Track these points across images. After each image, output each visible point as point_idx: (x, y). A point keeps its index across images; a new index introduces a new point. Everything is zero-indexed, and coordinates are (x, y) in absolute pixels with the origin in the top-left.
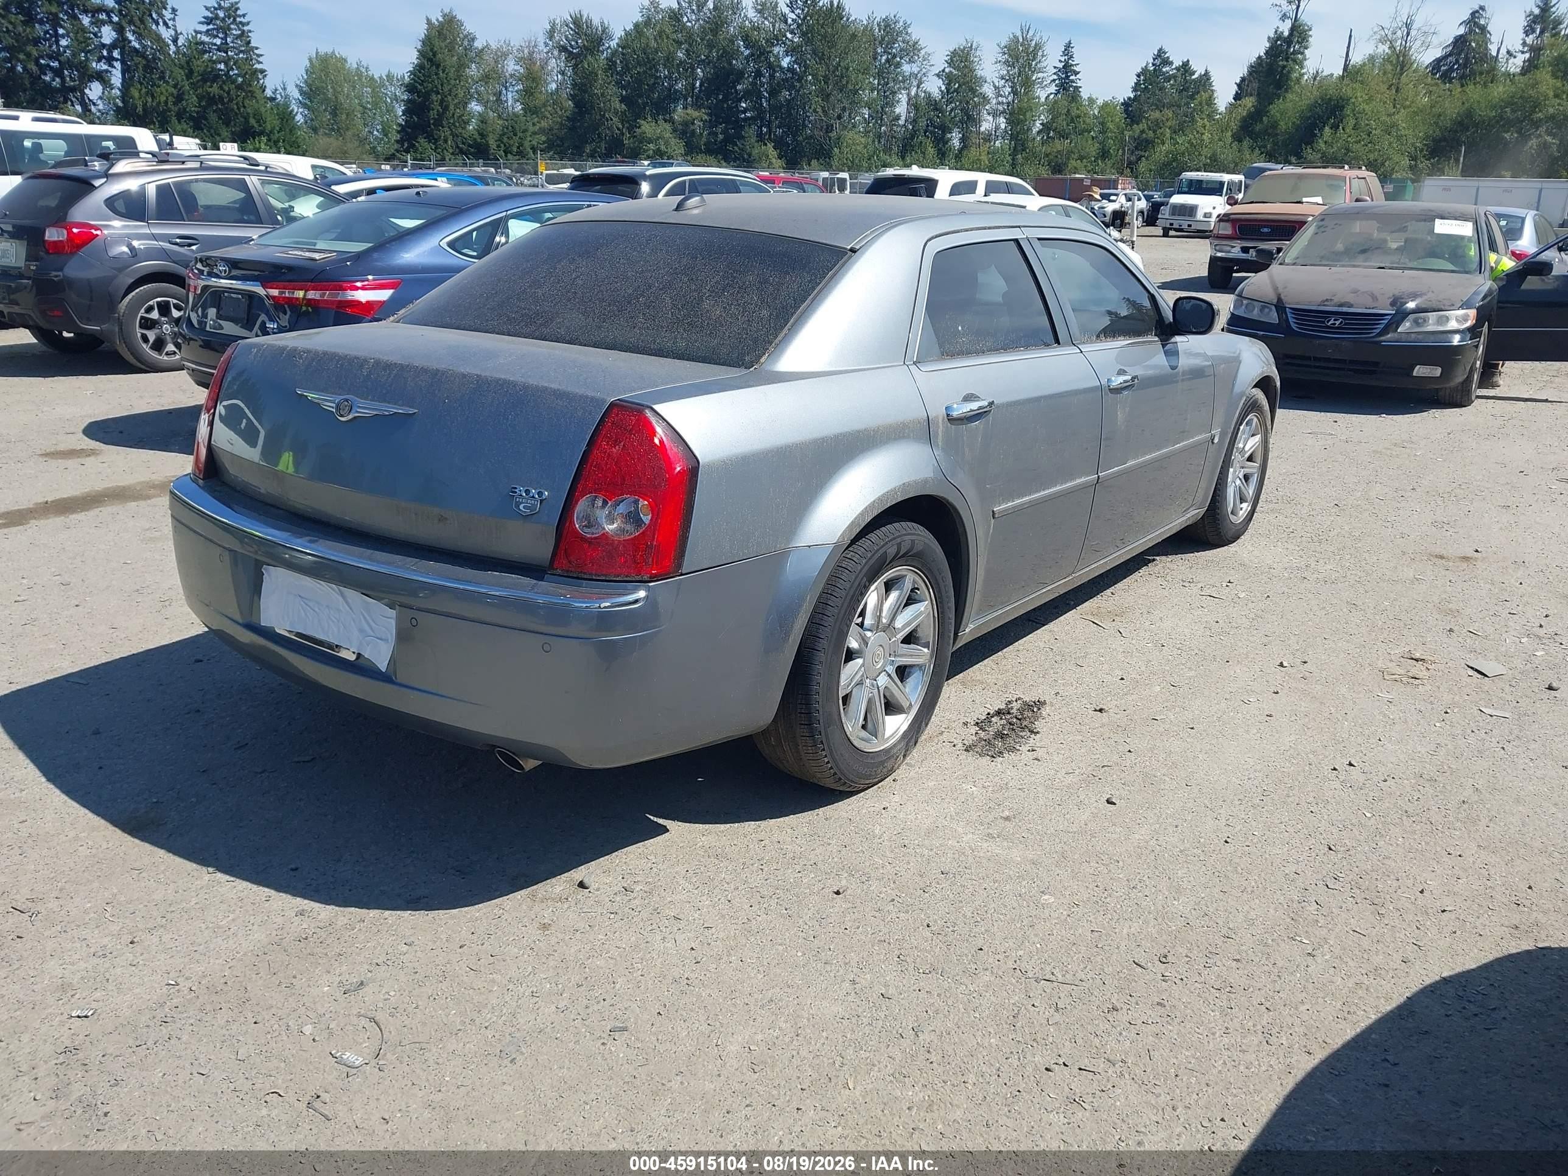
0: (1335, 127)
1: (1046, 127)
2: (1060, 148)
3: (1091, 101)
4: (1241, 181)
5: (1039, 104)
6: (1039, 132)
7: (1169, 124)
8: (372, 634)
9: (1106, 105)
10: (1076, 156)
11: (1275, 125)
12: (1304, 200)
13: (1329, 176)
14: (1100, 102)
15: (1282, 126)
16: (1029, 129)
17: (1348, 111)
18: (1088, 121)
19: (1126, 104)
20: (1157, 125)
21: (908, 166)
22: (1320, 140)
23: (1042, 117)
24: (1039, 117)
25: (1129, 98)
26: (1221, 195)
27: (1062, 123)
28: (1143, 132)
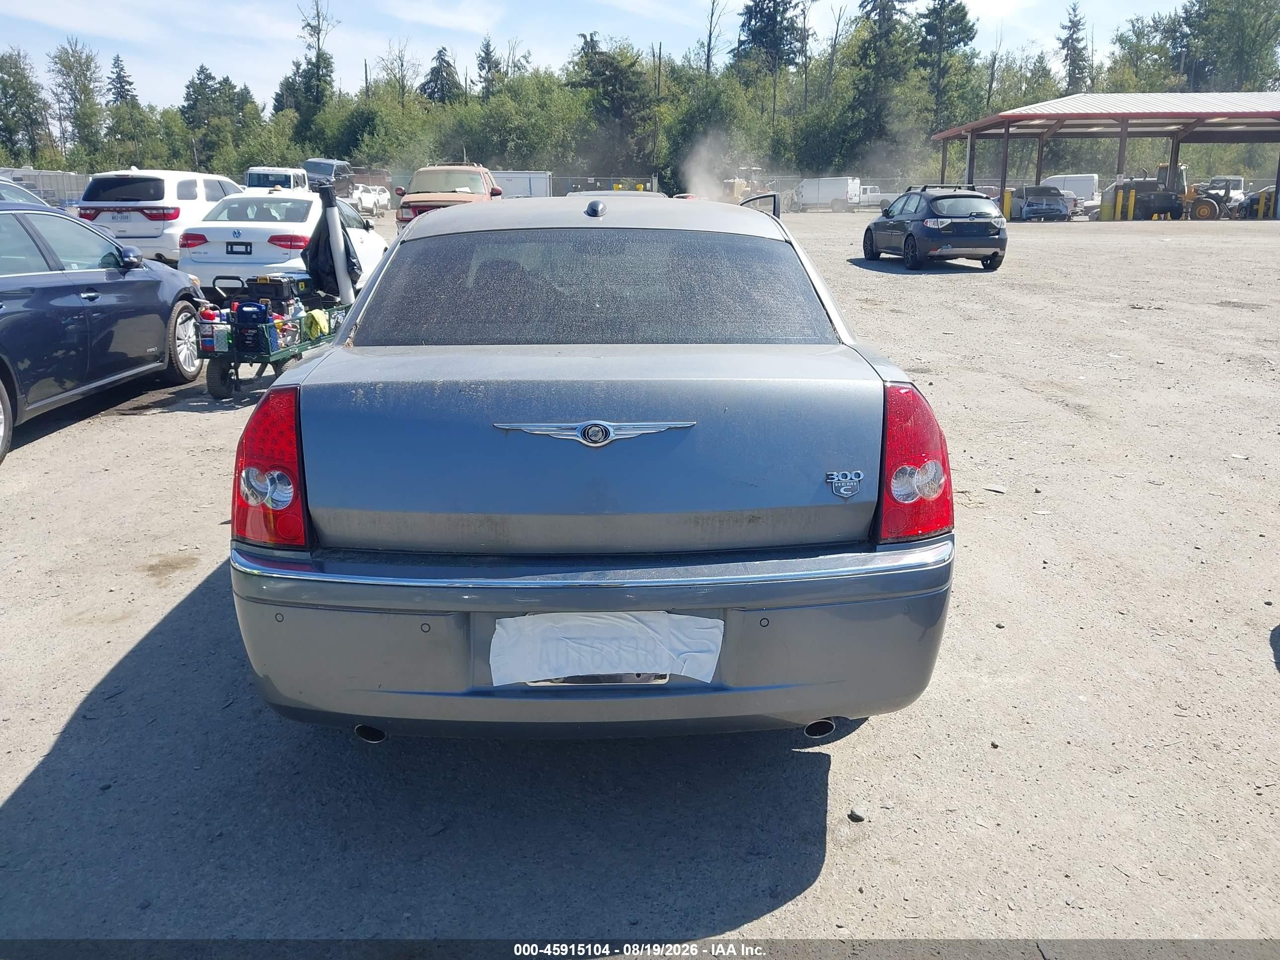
0: (371, 133)
1: (112, 131)
2: (132, 149)
3: (152, 109)
4: (304, 175)
5: (101, 110)
6: (106, 135)
7: (228, 128)
8: (686, 649)
9: (165, 113)
10: (150, 156)
11: (322, 132)
12: (457, 190)
13: (468, 172)
14: (160, 109)
15: (329, 133)
16: (97, 132)
17: (377, 121)
18: (152, 124)
19: (183, 111)
20: (219, 129)
21: (129, 168)
22: (362, 145)
23: (108, 121)
24: (105, 121)
25: (183, 106)
26: (290, 187)
27: (127, 126)
28: (205, 135)
